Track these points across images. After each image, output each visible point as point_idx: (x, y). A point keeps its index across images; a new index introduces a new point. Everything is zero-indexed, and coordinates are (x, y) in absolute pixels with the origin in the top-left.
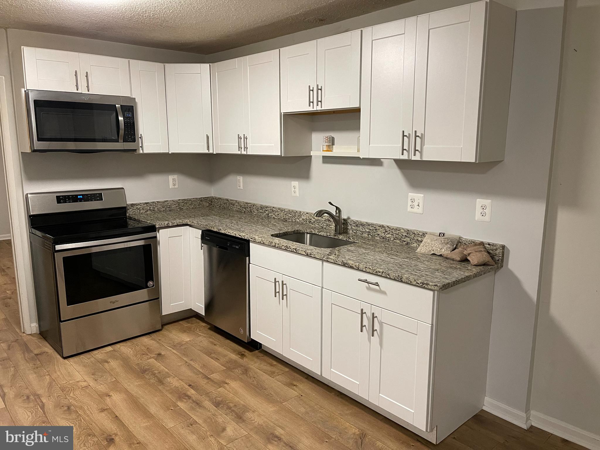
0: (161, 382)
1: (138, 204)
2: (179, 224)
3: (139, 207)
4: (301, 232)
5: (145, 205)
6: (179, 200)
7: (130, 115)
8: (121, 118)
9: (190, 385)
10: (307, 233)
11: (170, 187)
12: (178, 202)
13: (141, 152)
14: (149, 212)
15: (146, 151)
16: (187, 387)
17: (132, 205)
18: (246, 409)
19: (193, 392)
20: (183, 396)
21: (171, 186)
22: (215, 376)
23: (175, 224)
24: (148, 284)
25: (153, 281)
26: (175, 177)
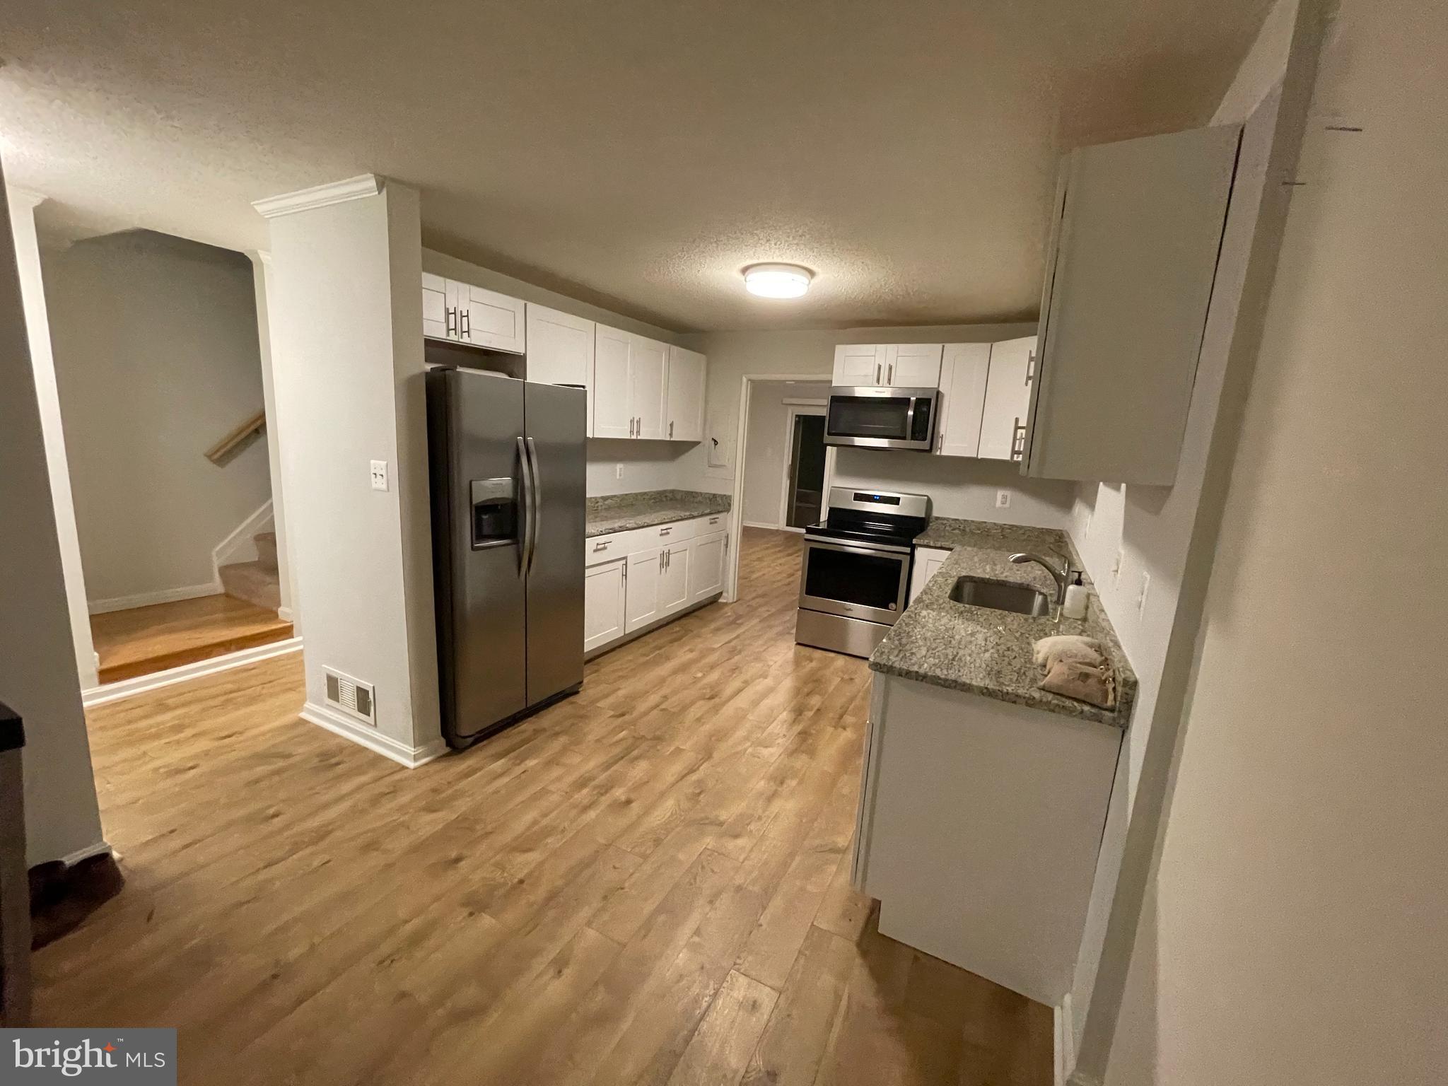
0: (808, 694)
1: (944, 519)
2: (944, 546)
3: (945, 522)
4: (1034, 588)
5: (953, 522)
6: (1005, 525)
7: (925, 409)
8: (911, 413)
9: (818, 710)
10: (1041, 593)
11: (997, 506)
12: (1002, 527)
13: (938, 453)
14: (957, 531)
15: (944, 453)
16: (815, 709)
17: (937, 518)
18: (812, 753)
19: (810, 714)
20: (799, 712)
21: (998, 504)
22: (849, 719)
23: (939, 545)
24: (890, 605)
25: (896, 604)
26: (1008, 493)
